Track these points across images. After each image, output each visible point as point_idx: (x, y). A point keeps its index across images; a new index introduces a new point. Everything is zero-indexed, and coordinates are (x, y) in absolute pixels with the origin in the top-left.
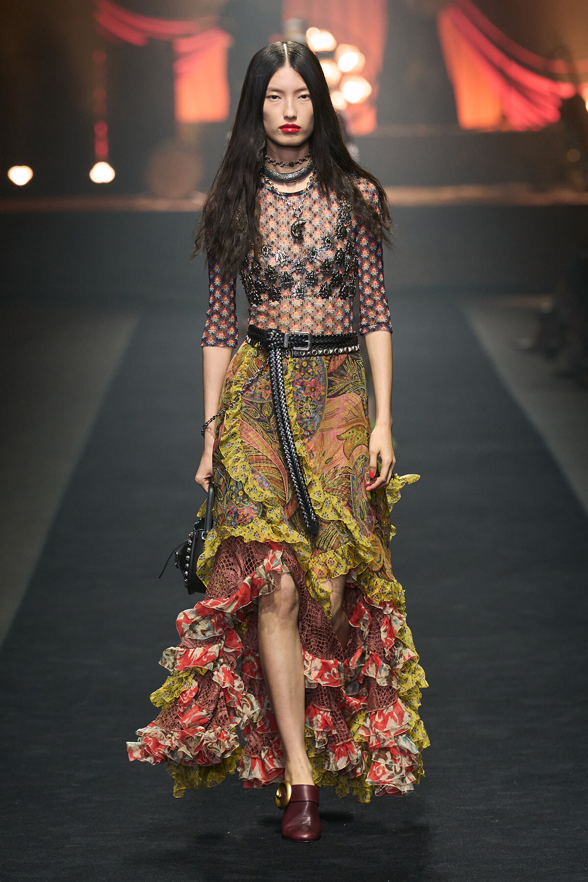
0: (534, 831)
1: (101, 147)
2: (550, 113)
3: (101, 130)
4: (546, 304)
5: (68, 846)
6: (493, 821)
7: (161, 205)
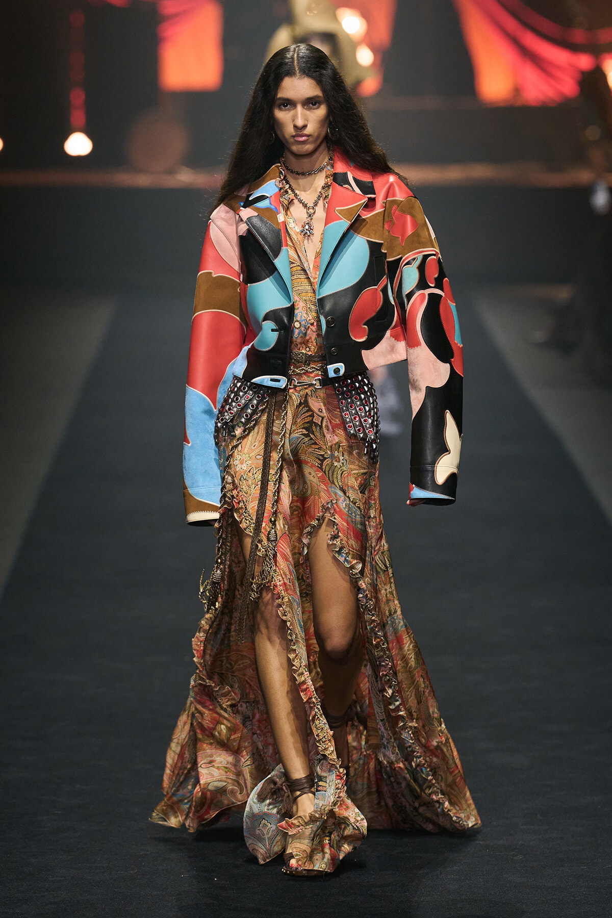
0: (561, 869)
1: (78, 116)
2: (568, 87)
3: (77, 97)
4: (563, 294)
5: (51, 879)
6: (515, 858)
7: (143, 180)
